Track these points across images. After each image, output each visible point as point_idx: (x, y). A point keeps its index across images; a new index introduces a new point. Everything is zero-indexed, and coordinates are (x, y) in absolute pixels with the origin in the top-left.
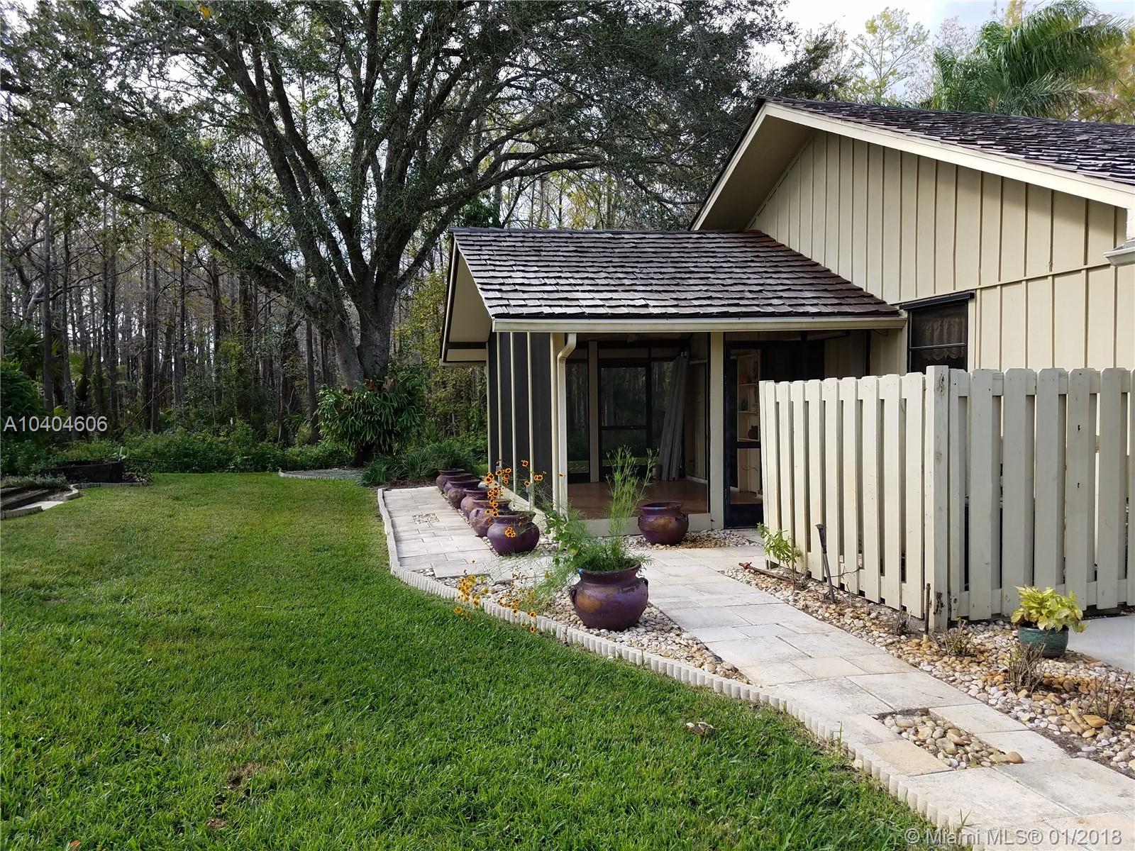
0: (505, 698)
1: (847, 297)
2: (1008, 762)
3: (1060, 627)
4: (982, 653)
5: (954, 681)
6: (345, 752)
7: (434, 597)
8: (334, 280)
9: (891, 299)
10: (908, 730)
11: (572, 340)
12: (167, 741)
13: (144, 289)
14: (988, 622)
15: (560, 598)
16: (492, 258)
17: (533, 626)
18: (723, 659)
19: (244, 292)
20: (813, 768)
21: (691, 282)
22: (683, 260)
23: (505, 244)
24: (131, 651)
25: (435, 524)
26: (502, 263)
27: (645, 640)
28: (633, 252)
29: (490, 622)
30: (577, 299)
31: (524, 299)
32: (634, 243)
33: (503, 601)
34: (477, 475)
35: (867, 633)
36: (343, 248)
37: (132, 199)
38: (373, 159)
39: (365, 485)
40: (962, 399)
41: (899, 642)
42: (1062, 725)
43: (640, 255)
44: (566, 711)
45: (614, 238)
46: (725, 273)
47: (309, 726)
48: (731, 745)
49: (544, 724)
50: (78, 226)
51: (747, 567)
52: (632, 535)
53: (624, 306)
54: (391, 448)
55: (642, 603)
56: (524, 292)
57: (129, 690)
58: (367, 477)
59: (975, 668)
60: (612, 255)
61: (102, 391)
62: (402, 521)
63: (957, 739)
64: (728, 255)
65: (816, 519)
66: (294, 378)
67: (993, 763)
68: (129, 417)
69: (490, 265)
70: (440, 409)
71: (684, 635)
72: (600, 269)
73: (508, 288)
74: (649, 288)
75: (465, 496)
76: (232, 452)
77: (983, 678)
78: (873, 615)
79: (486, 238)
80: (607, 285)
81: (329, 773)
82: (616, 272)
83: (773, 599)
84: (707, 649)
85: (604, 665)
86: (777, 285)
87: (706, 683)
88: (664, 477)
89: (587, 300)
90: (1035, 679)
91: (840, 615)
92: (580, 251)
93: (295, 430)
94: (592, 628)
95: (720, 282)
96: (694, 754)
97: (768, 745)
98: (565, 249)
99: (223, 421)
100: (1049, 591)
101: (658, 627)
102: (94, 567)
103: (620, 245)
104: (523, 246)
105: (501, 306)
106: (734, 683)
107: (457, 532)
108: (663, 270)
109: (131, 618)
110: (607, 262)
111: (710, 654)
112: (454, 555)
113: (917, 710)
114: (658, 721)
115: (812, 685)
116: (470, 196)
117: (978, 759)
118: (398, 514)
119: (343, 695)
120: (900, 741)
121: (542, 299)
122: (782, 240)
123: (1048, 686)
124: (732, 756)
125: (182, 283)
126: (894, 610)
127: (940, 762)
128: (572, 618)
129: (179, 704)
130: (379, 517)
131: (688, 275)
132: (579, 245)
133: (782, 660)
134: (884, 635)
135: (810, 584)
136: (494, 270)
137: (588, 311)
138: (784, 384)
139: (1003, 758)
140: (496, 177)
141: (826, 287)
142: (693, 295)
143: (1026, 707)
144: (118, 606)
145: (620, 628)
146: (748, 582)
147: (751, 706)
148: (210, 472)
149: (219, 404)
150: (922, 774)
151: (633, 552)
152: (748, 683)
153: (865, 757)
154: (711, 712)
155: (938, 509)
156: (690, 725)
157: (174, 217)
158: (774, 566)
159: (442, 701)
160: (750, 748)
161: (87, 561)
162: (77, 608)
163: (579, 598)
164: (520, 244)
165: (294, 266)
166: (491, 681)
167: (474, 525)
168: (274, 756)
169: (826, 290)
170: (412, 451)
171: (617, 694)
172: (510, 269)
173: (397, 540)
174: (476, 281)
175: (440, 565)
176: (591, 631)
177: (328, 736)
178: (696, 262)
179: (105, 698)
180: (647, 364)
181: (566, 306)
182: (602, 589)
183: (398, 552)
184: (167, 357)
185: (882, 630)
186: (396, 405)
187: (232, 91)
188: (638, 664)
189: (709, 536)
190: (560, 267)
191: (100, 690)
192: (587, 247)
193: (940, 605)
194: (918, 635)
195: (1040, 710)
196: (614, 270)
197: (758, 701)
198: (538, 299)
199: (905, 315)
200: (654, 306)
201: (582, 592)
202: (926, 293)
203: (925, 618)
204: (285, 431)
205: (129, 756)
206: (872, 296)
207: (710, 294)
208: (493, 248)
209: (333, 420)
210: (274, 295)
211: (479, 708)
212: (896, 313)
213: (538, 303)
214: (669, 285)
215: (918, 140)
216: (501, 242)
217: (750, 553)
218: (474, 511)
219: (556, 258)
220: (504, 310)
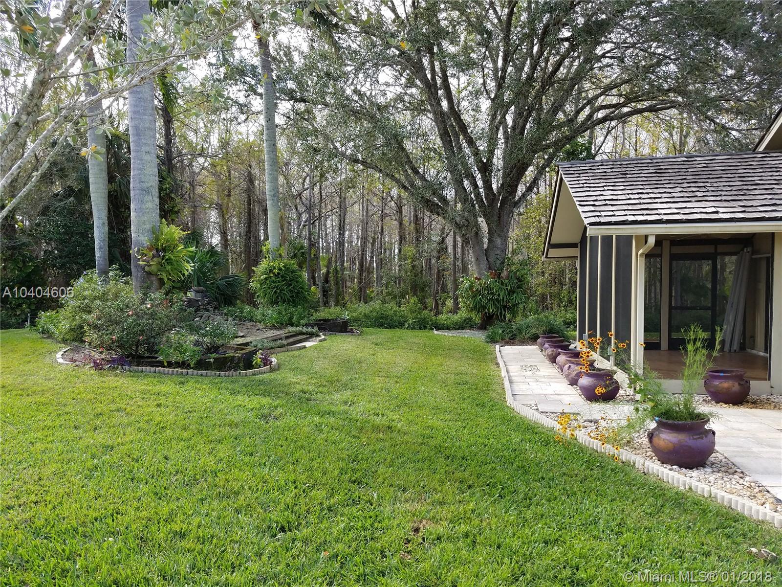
0: (597, 507)
6: (484, 524)
7: (539, 425)
8: (473, 206)
11: (652, 241)
12: (376, 497)
13: (361, 217)
15: (638, 437)
16: (588, 182)
17: (616, 456)
19: (416, 216)
21: (757, 192)
22: (749, 175)
23: (598, 171)
24: (354, 437)
25: (537, 373)
26: (596, 185)
27: (712, 479)
28: (704, 171)
29: (582, 449)
30: (657, 209)
31: (613, 211)
32: (705, 163)
33: (592, 435)
34: (567, 339)
36: (480, 183)
37: (357, 161)
38: (503, 121)
39: (487, 342)
43: (710, 172)
44: (646, 523)
45: (688, 161)
47: (460, 502)
49: (629, 530)
50: (326, 179)
52: (699, 394)
53: (696, 213)
54: (505, 317)
55: (710, 449)
56: (612, 205)
57: (354, 461)
58: (488, 337)
60: (686, 174)
61: (337, 278)
62: (514, 369)
66: (444, 270)
68: (350, 293)
69: (586, 187)
70: (540, 291)
71: (747, 479)
72: (676, 185)
73: (600, 204)
74: (719, 198)
75: (559, 354)
76: (407, 317)
79: (583, 168)
80: (682, 197)
81: (475, 536)
82: (690, 187)
84: (768, 491)
85: (677, 493)
87: (768, 518)
88: (727, 348)
89: (665, 210)
92: (659, 172)
93: (444, 304)
94: (666, 463)
98: (646, 171)
99: (403, 296)
101: (723, 469)
102: (333, 383)
103: (694, 166)
104: (612, 172)
105: (594, 216)
107: (553, 380)
108: (731, 184)
109: (353, 416)
110: (682, 179)
111: (771, 496)
112: (552, 396)
116: (570, 139)
118: (510, 364)
119: (481, 484)
121: (628, 210)
125: (382, 212)
128: (648, 454)
129: (382, 473)
130: (498, 364)
131: (754, 187)
132: (658, 168)
136: (590, 191)
137: (665, 217)
140: (591, 124)
142: (759, 203)
144: (347, 407)
145: (690, 467)
148: (394, 328)
149: (400, 286)
151: (700, 408)
156: (753, 550)
157: (380, 171)
159: (549, 500)
161: (330, 379)
162: (325, 407)
163: (655, 440)
164: (610, 170)
165: (449, 198)
166: (585, 492)
167: (567, 376)
168: (439, 518)
170: (519, 321)
171: (689, 517)
172: (602, 189)
173: (511, 382)
174: (575, 199)
175: (542, 403)
176: (665, 465)
177: (473, 511)
178: (761, 176)
179: (341, 464)
180: (712, 257)
181: (647, 214)
182: (676, 435)
183: (511, 390)
184: (372, 257)
186: (509, 288)
187: (417, 86)
188: (706, 496)
189: (768, 400)
190: (642, 185)
191: (338, 459)
192: (665, 169)
196: (689, 185)
198: (624, 210)
200: (723, 213)
201: (658, 436)
204: (437, 304)
205: (354, 503)
207: (774, 202)
208: (589, 175)
209: (468, 298)
210: (434, 217)
211: (577, 510)
213: (624, 213)
214: (736, 195)
216: (595, 170)
218: (567, 366)
219: (638, 179)
220: (597, 220)
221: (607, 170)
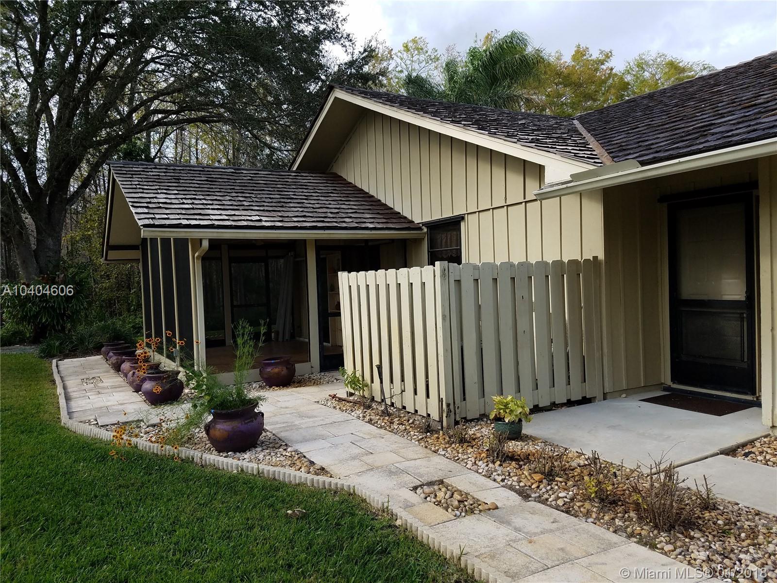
0: (152, 511)
1: (391, 218)
2: (489, 509)
3: (517, 420)
4: (474, 439)
5: (458, 459)
7: (96, 440)
9: (417, 220)
10: (431, 495)
11: (206, 244)
14: (478, 420)
15: (198, 433)
16: (141, 183)
17: (176, 455)
18: (315, 462)
20: (371, 530)
21: (292, 205)
22: (286, 190)
23: (152, 174)
25: (100, 385)
26: (149, 187)
27: (261, 456)
28: (250, 183)
29: (142, 455)
30: (209, 215)
31: (167, 214)
32: (250, 176)
33: (153, 439)
34: (134, 345)
35: (407, 434)
38: (46, 109)
39: (41, 357)
40: (457, 282)
41: (426, 437)
42: (520, 482)
43: (255, 185)
44: (199, 514)
45: (235, 173)
46: (314, 200)
48: (317, 522)
49: (181, 526)
51: (334, 397)
52: (255, 382)
53: (244, 220)
54: (63, 328)
55: (260, 429)
56: (166, 208)
58: (43, 351)
59: (470, 450)
60: (235, 184)
62: (72, 384)
63: (459, 498)
64: (316, 188)
65: (376, 362)
67: (480, 511)
69: (140, 188)
70: (104, 297)
71: (289, 450)
72: (226, 194)
73: (154, 206)
74: (262, 208)
75: (124, 361)
77: (475, 456)
78: (411, 421)
79: (136, 169)
80: (231, 205)
82: (237, 196)
83: (350, 417)
84: (305, 457)
85: (230, 478)
86: (348, 209)
87: (302, 480)
88: (280, 339)
89: (216, 216)
90: (504, 454)
91: (391, 423)
92: (211, 181)
94: (222, 452)
95: (311, 205)
96: (291, 532)
97: (342, 517)
98: (198, 179)
100: (510, 398)
101: (271, 445)
103: (241, 178)
104: (166, 176)
105: (148, 218)
106: (321, 478)
107: (118, 389)
108: (271, 196)
110: (230, 189)
111: (306, 460)
112: (115, 407)
113: (436, 481)
114: (267, 512)
115: (372, 472)
116: (126, 138)
117: (472, 509)
118: (69, 379)
120: (426, 504)
121: (181, 214)
122: (350, 180)
123: (512, 457)
124: (317, 529)
126: (423, 417)
127: (450, 515)
128: (207, 446)
130: (53, 381)
131: (289, 201)
132: (209, 176)
133: (354, 458)
134: (417, 434)
135: (374, 405)
136: (143, 193)
137: (217, 223)
138: (354, 274)
139: (486, 507)
140: (146, 126)
141: (378, 211)
142: (293, 214)
143: (499, 472)
145: (243, 450)
146: (335, 407)
147: (332, 492)
150: (439, 524)
151: (253, 394)
152: (331, 477)
153: (404, 517)
154: (305, 500)
155: (445, 350)
156: (289, 512)
158: (351, 394)
159: (101, 518)
160: (330, 522)
163: (212, 432)
164: (164, 174)
166: (141, 499)
167: (131, 384)
169: (378, 213)
170: (81, 329)
171: (238, 498)
172: (156, 191)
173: (68, 399)
174: (128, 200)
175: (103, 416)
176: (221, 454)
178: (295, 192)
180: (264, 260)
182: (228, 423)
183: (68, 408)
185: (416, 431)
188: (255, 473)
189: (310, 378)
190: (195, 191)
192: (216, 178)
193: (449, 411)
194: (437, 432)
195: (507, 474)
196: (236, 195)
197: (337, 488)
198: (178, 214)
199: (425, 230)
200: (266, 221)
201: (214, 427)
202: (437, 217)
203: (441, 421)
206: (406, 218)
207: (304, 214)
208: (142, 176)
211: (131, 520)
212: (420, 229)
213: (178, 217)
214: (276, 206)
215: (428, 120)
216: (148, 172)
217: (336, 387)
218: (131, 373)
219: (191, 185)
220: (151, 222)
221: (161, 174)
